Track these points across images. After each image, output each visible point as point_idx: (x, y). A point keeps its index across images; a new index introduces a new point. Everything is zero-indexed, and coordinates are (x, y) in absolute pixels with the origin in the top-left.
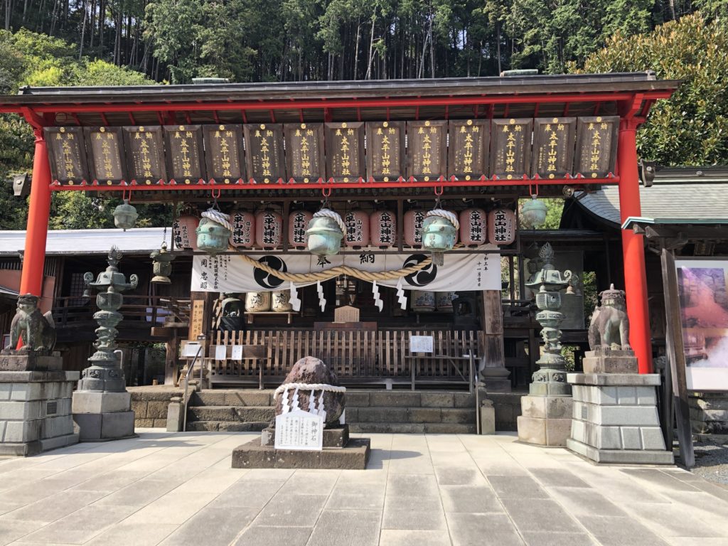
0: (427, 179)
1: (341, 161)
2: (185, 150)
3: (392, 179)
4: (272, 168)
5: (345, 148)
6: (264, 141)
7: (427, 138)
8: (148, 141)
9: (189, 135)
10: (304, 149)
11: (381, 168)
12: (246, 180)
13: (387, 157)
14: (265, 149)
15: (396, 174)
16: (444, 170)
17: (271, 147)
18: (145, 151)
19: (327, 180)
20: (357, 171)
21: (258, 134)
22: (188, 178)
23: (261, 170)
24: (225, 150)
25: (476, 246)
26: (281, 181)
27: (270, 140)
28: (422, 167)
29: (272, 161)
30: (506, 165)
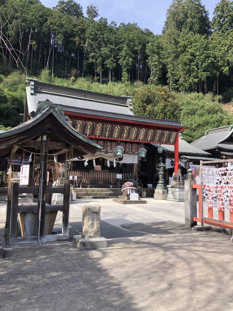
0: (141, 141)
1: (124, 135)
2: (89, 128)
3: (134, 140)
4: (108, 135)
5: (126, 132)
6: (108, 128)
7: (143, 132)
8: (80, 124)
9: (91, 124)
10: (117, 131)
11: (132, 137)
12: (102, 137)
13: (134, 135)
14: (108, 130)
15: (135, 139)
16: (145, 139)
17: (109, 130)
18: (79, 127)
19: (120, 139)
20: (127, 137)
21: (107, 126)
22: (88, 134)
23: (106, 134)
24: (99, 129)
25: (135, 152)
26: (110, 138)
27: (110, 128)
28: (140, 138)
29: (109, 133)
30: (156, 139)
